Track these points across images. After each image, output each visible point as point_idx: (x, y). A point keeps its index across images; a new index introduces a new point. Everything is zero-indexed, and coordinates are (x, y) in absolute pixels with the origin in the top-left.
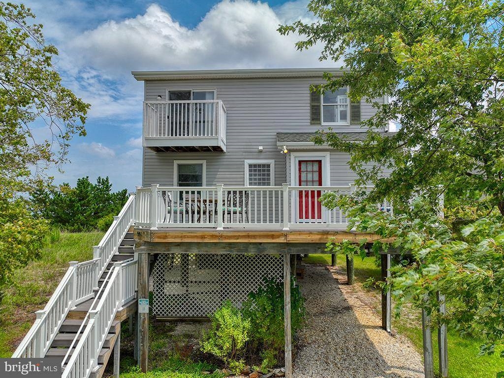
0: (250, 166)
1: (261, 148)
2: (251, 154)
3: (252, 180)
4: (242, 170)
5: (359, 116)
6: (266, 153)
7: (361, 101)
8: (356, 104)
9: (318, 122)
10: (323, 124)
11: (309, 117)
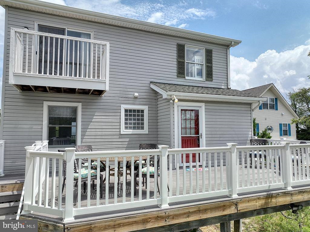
0: (126, 111)
1: (136, 94)
2: (127, 99)
3: (127, 125)
4: (118, 114)
5: (211, 75)
6: (140, 100)
7: (213, 63)
8: (209, 65)
9: (182, 76)
10: (187, 78)
11: (176, 71)
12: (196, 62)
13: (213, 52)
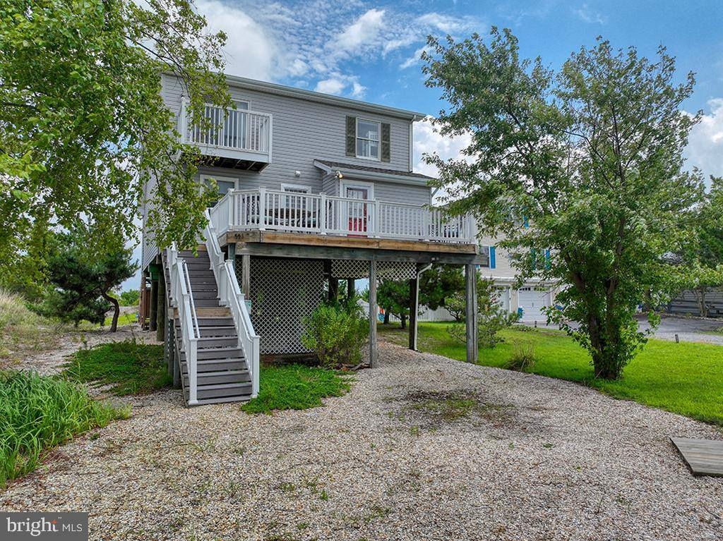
1: (298, 173)
2: (287, 178)
5: (388, 154)
6: (303, 179)
7: (391, 140)
8: (386, 142)
9: (353, 154)
10: (357, 157)
11: (345, 148)
12: (369, 139)
13: (391, 127)
